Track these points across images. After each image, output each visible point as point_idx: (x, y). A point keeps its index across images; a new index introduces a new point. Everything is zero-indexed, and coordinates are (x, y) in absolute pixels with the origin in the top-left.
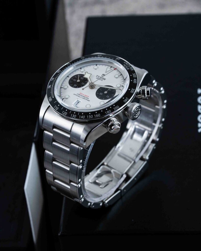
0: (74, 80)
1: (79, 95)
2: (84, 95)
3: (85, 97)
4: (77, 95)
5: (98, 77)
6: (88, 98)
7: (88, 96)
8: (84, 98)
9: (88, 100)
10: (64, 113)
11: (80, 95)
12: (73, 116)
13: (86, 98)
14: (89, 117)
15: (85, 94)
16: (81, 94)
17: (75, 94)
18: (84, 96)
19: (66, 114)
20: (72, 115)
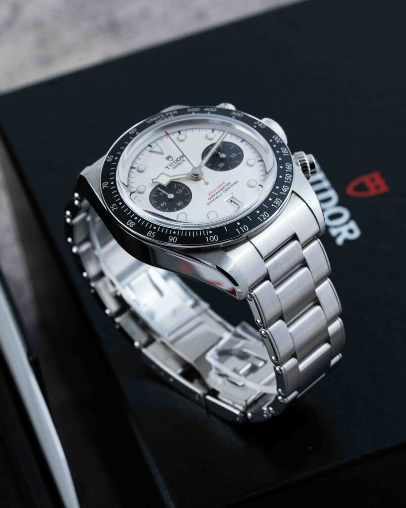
0: (162, 205)
1: (215, 197)
2: (215, 190)
3: (223, 188)
4: (213, 200)
5: (169, 167)
6: (229, 183)
7: (224, 183)
8: (224, 190)
9: (235, 184)
10: (262, 218)
11: (213, 196)
12: (278, 204)
13: (228, 187)
14: (289, 180)
15: (216, 188)
16: (213, 194)
17: (209, 203)
18: (218, 190)
19: (267, 215)
20: (275, 204)
